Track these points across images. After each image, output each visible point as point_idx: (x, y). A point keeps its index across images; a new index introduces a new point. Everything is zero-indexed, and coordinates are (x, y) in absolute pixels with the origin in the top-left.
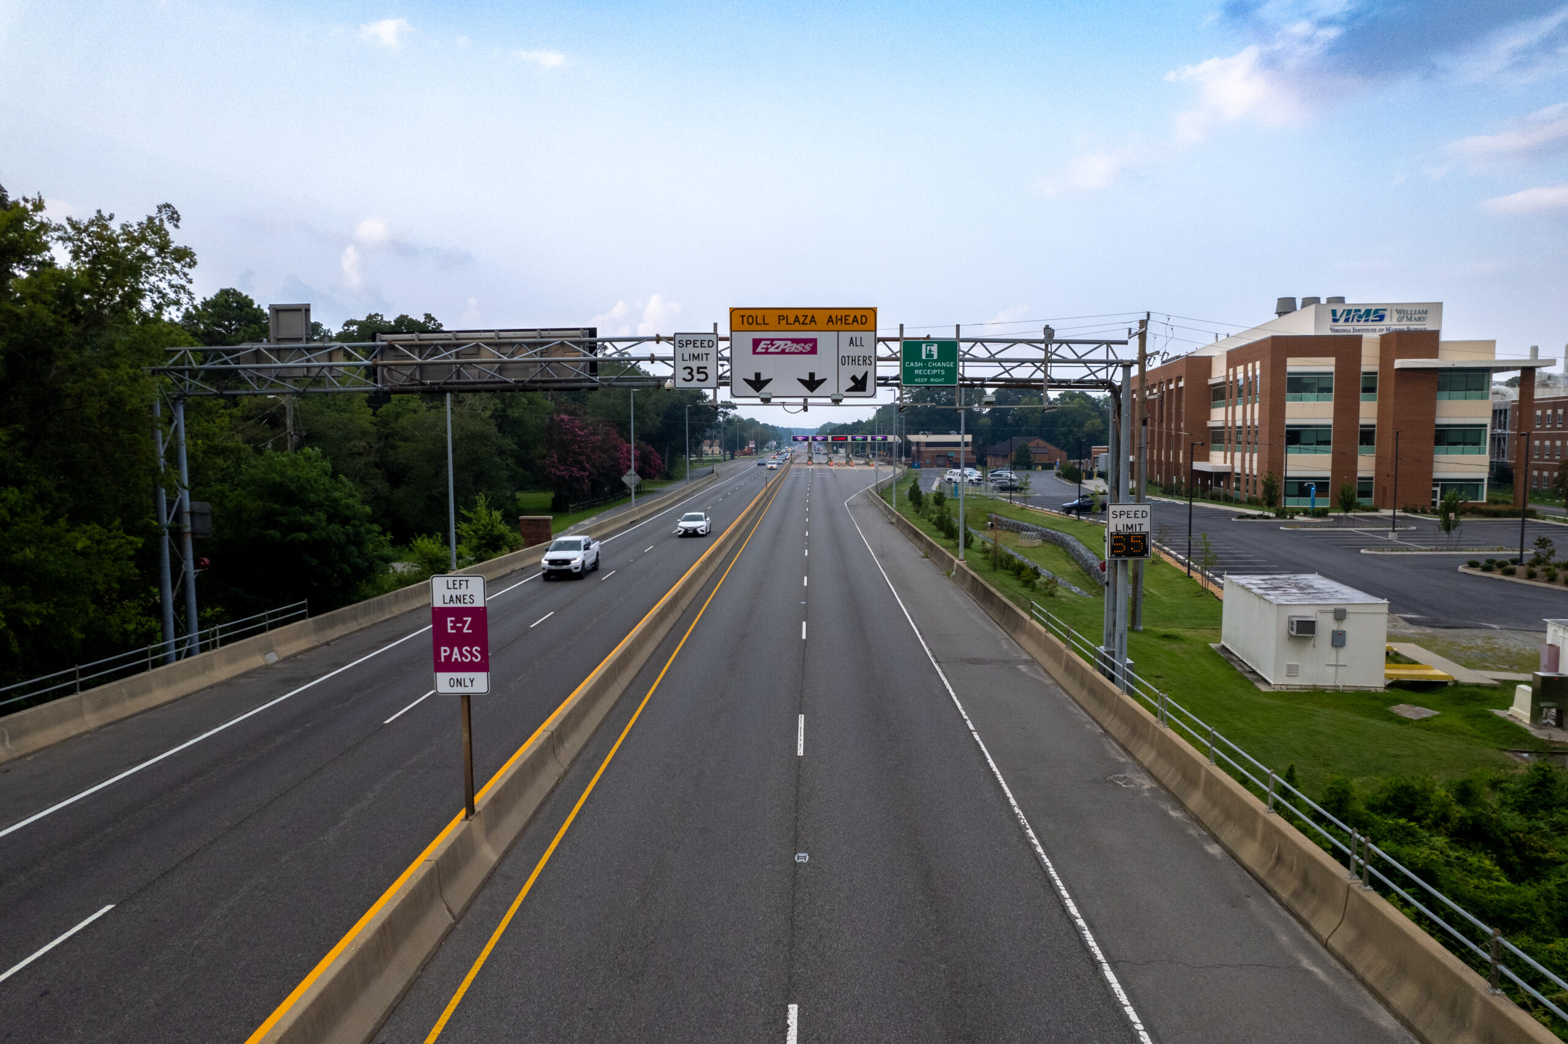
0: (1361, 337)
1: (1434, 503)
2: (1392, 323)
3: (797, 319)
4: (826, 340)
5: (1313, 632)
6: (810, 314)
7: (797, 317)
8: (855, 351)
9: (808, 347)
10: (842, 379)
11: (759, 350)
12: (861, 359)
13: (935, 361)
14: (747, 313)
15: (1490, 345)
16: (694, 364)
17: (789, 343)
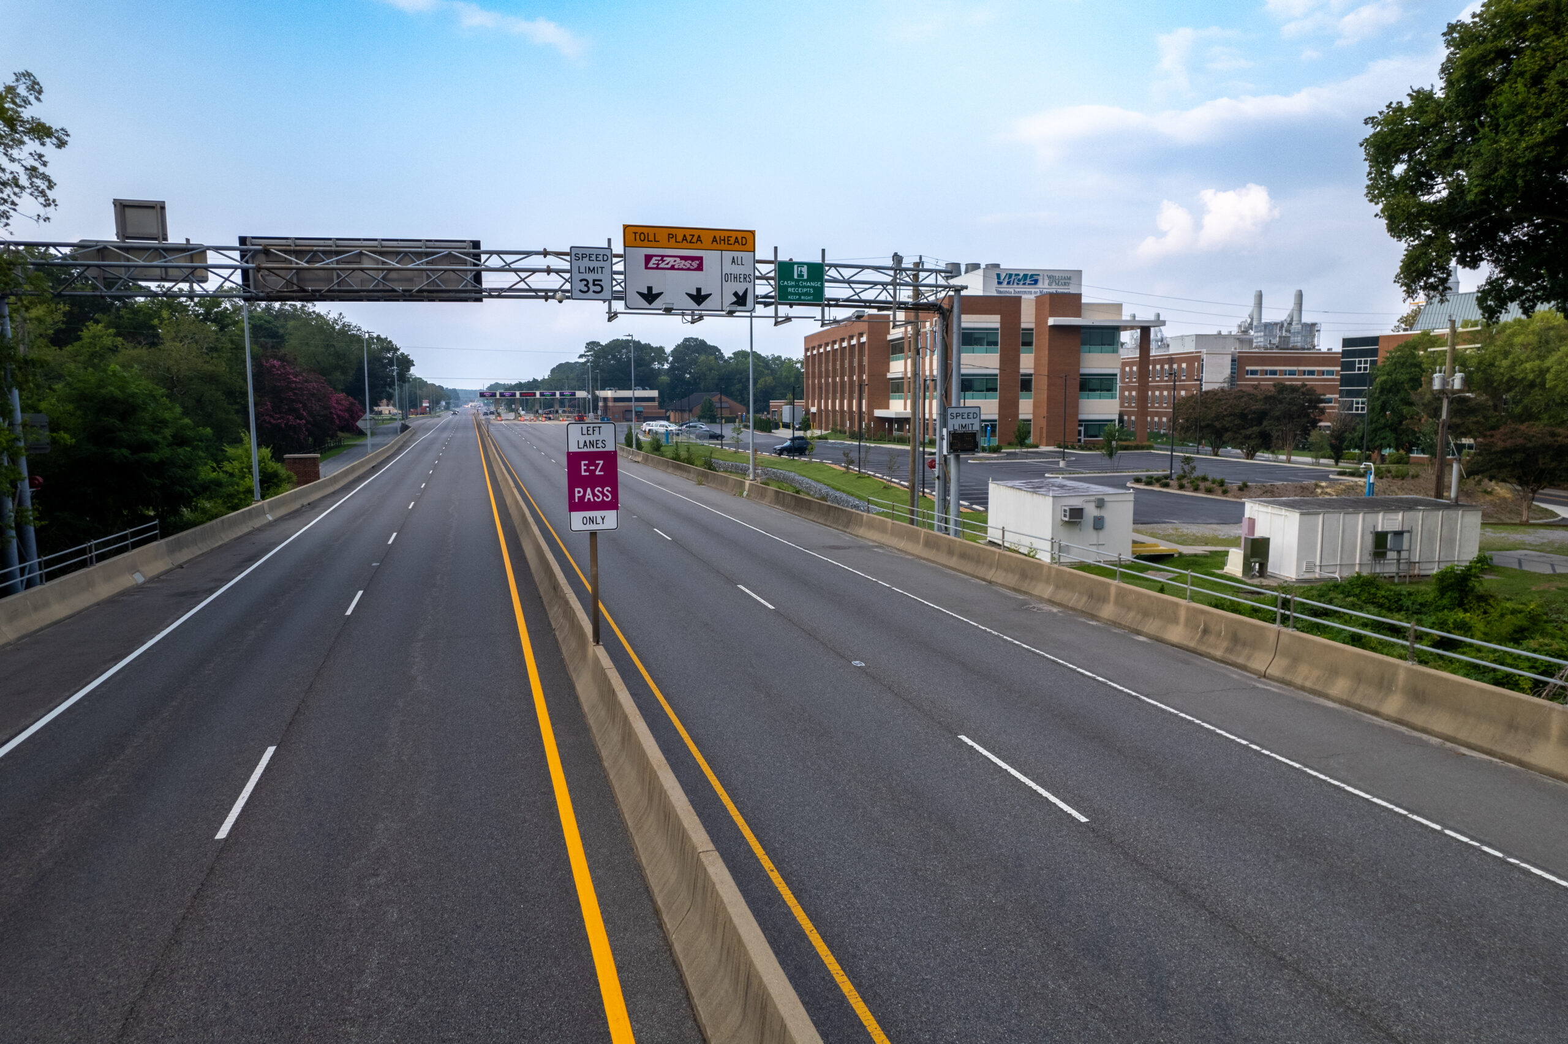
0: (1020, 297)
1: (1079, 440)
2: (1044, 286)
3: (685, 238)
4: (711, 258)
5: (1082, 518)
6: (696, 233)
7: (685, 236)
8: (736, 270)
9: (695, 264)
10: (723, 294)
11: (651, 265)
12: (742, 276)
13: (805, 281)
14: (639, 230)
15: (1118, 307)
16: (591, 277)
17: (678, 260)
